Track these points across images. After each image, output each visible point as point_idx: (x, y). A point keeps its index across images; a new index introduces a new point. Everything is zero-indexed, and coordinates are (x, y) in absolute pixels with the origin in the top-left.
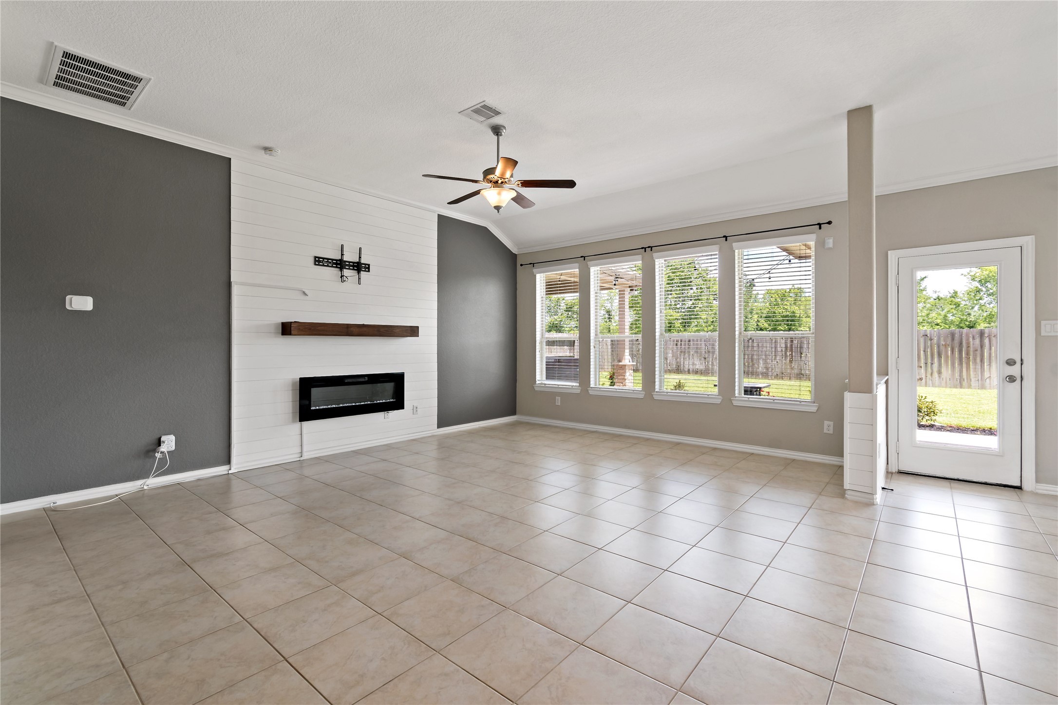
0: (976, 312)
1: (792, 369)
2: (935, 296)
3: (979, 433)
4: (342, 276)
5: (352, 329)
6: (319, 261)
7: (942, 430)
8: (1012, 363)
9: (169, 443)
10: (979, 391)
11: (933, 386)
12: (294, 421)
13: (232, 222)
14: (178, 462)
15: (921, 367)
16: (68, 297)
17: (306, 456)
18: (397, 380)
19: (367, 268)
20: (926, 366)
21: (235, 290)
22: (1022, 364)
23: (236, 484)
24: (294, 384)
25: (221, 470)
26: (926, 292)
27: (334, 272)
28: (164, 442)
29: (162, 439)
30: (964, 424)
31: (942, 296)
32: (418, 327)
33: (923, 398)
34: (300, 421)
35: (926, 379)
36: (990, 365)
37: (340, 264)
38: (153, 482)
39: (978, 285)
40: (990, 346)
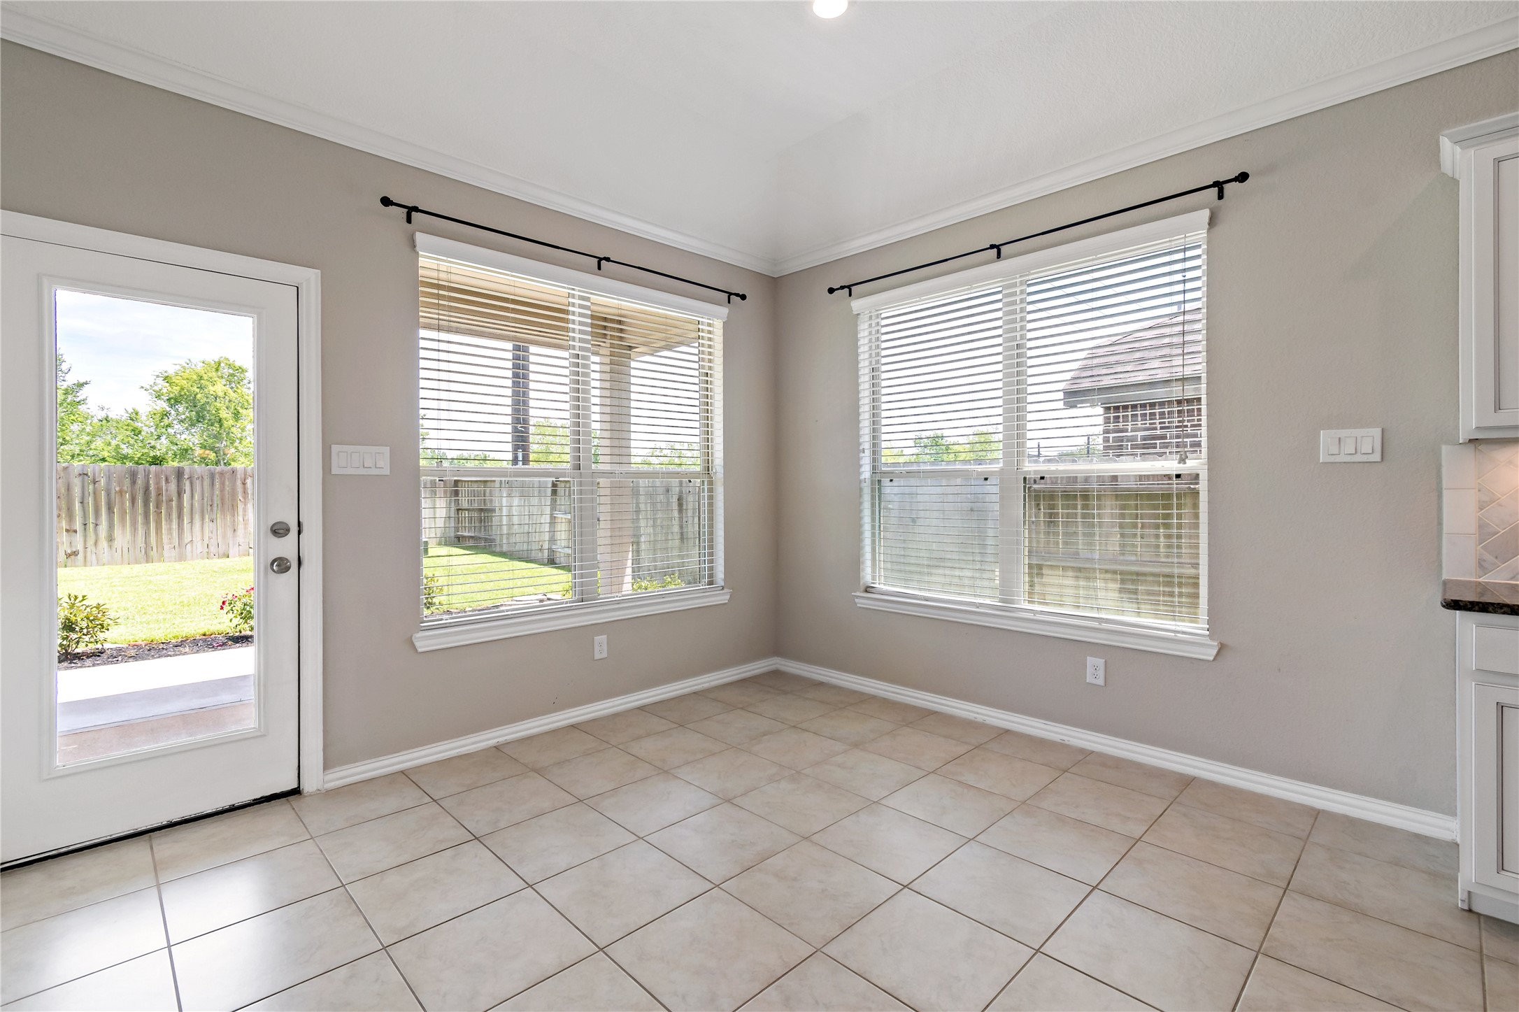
0: (163, 446)
2: (101, 415)
3: (187, 649)
7: (120, 658)
8: (281, 531)
10: (177, 565)
11: (98, 564)
15: (75, 531)
20: (85, 529)
22: (299, 533)
26: (87, 406)
30: (160, 633)
31: (112, 415)
33: (77, 601)
35: (85, 552)
36: (192, 522)
39: (165, 406)
40: (192, 494)
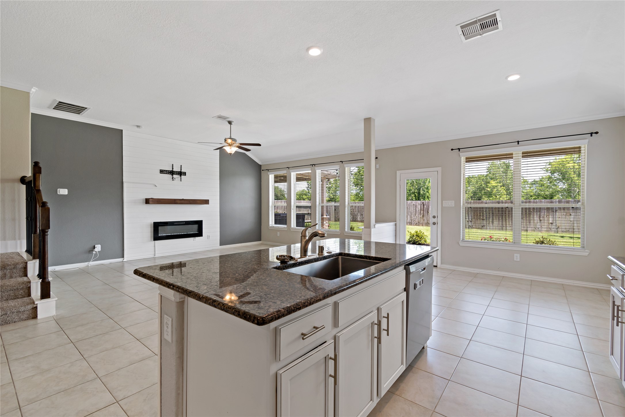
1: (424, 220)
4: (173, 178)
5: (177, 201)
6: (162, 172)
9: (98, 248)
12: (151, 241)
13: (123, 156)
14: (102, 256)
16: (58, 189)
17: (157, 256)
18: (199, 224)
19: (185, 174)
21: (125, 185)
23: (126, 265)
24: (151, 225)
25: (120, 260)
27: (170, 176)
28: (96, 247)
29: (95, 246)
32: (209, 200)
34: (154, 240)
37: (172, 173)
38: (92, 263)
